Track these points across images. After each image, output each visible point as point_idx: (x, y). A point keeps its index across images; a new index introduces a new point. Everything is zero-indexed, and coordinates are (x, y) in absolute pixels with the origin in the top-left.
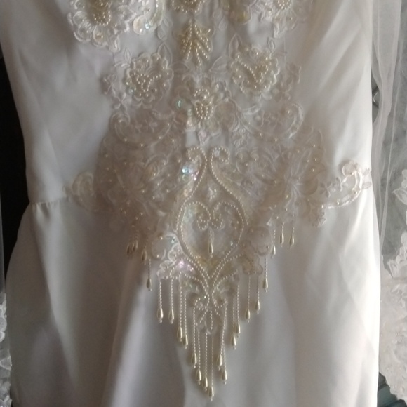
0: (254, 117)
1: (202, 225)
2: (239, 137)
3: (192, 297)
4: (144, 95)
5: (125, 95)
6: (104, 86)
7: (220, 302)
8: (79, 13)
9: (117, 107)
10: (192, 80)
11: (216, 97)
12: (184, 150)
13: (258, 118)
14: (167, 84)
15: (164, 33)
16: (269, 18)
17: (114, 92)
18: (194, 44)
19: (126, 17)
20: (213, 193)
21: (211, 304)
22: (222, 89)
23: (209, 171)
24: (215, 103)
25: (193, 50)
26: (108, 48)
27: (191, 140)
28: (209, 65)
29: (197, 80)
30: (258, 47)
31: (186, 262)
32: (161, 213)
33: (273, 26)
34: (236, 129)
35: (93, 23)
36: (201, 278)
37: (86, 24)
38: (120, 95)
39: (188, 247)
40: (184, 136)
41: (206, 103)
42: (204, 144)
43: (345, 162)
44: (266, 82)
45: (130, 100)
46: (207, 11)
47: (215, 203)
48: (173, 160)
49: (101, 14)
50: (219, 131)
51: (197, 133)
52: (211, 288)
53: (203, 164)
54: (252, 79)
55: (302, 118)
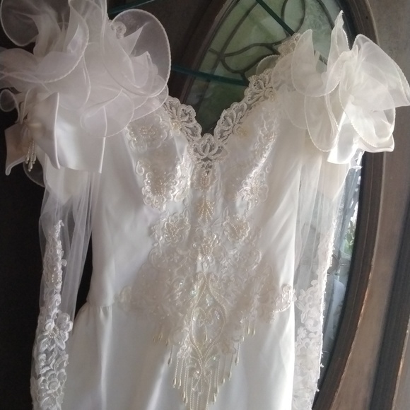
0: (234, 255)
1: (201, 322)
2: (225, 267)
3: (192, 370)
4: (173, 238)
5: (162, 238)
6: (151, 232)
7: (208, 373)
8: (148, 188)
9: (156, 245)
10: (202, 231)
11: (215, 241)
12: (195, 275)
13: (236, 256)
14: (187, 232)
15: (187, 202)
16: (247, 199)
17: (156, 236)
18: (205, 210)
19: (173, 192)
20: (208, 301)
21: (203, 375)
22: (217, 238)
23: (208, 288)
24: (213, 245)
25: (204, 214)
26: (159, 209)
27: (199, 269)
28: (212, 223)
29: (205, 231)
30: (240, 215)
31: (191, 346)
32: (180, 315)
33: (248, 203)
34: (224, 262)
35: (154, 194)
36: (198, 358)
37: (150, 195)
38: (159, 238)
39: (193, 337)
40: (195, 266)
41: (209, 246)
42: (205, 270)
43: (284, 285)
44: (242, 235)
45: (164, 241)
46: (213, 191)
47: (209, 308)
48: (188, 280)
49: (160, 190)
50: (214, 262)
51: (202, 264)
52: (204, 364)
53: (204, 283)
54: (235, 232)
55: (261, 257)
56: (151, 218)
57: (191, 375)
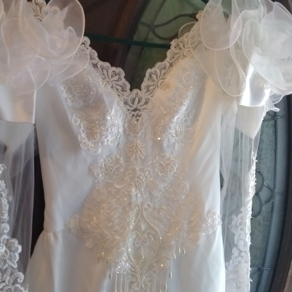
0: (165, 188)
1: (138, 243)
2: (157, 197)
3: (132, 283)
4: (110, 175)
5: (101, 175)
6: (90, 171)
7: (146, 285)
8: (83, 135)
9: (96, 181)
10: (135, 169)
11: (147, 177)
12: (130, 204)
13: (167, 188)
14: (122, 170)
15: (121, 146)
16: (173, 141)
17: (96, 174)
18: (137, 151)
19: (106, 138)
20: (143, 227)
21: (141, 287)
22: (149, 174)
23: (142, 215)
24: (146, 180)
25: (136, 154)
26: (95, 152)
27: (134, 199)
28: (143, 161)
29: (137, 169)
30: (168, 155)
31: (129, 264)
32: (118, 238)
33: (174, 144)
34: (156, 194)
35: (89, 140)
36: (137, 273)
37: (86, 140)
38: (98, 175)
39: (131, 256)
40: (130, 196)
41: (141, 180)
42: (140, 201)
43: (209, 211)
44: (171, 171)
45: (103, 178)
46: (143, 135)
47: (144, 232)
48: (124, 209)
49: (94, 136)
50: (147, 194)
51: (136, 195)
52: (142, 278)
53: (139, 212)
54: (164, 168)
55: (188, 189)
56: (89, 160)
57: (130, 288)
